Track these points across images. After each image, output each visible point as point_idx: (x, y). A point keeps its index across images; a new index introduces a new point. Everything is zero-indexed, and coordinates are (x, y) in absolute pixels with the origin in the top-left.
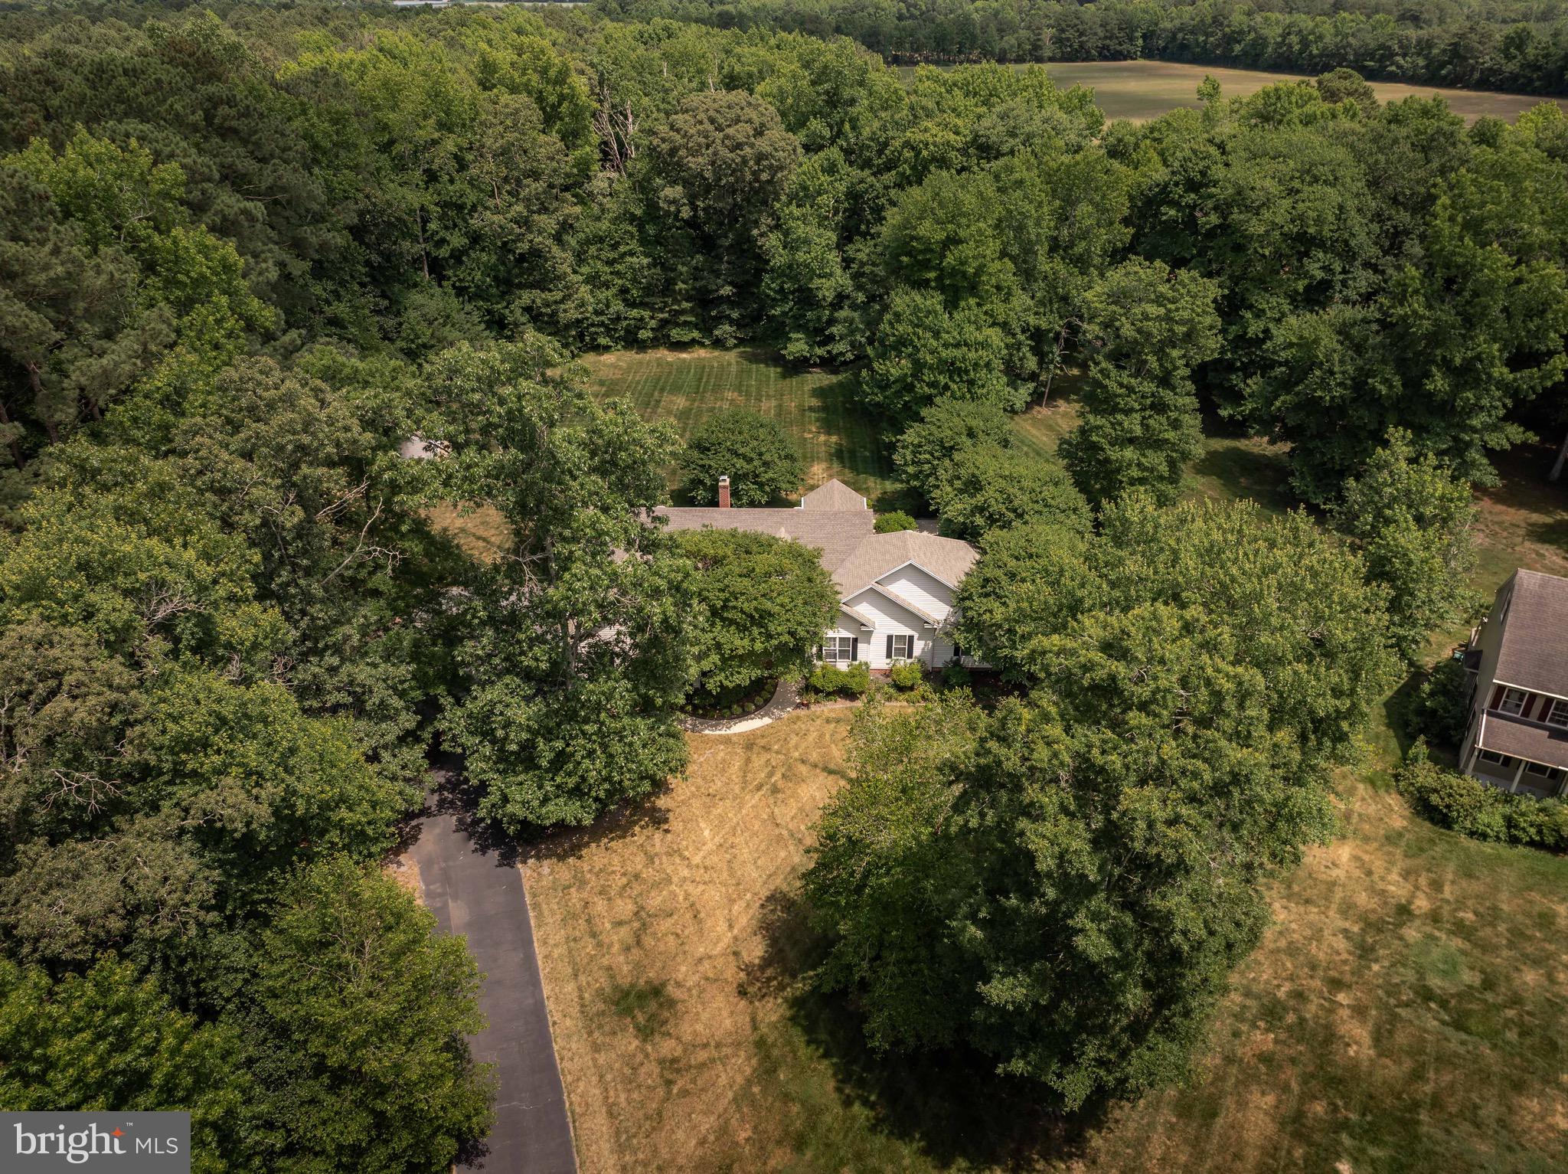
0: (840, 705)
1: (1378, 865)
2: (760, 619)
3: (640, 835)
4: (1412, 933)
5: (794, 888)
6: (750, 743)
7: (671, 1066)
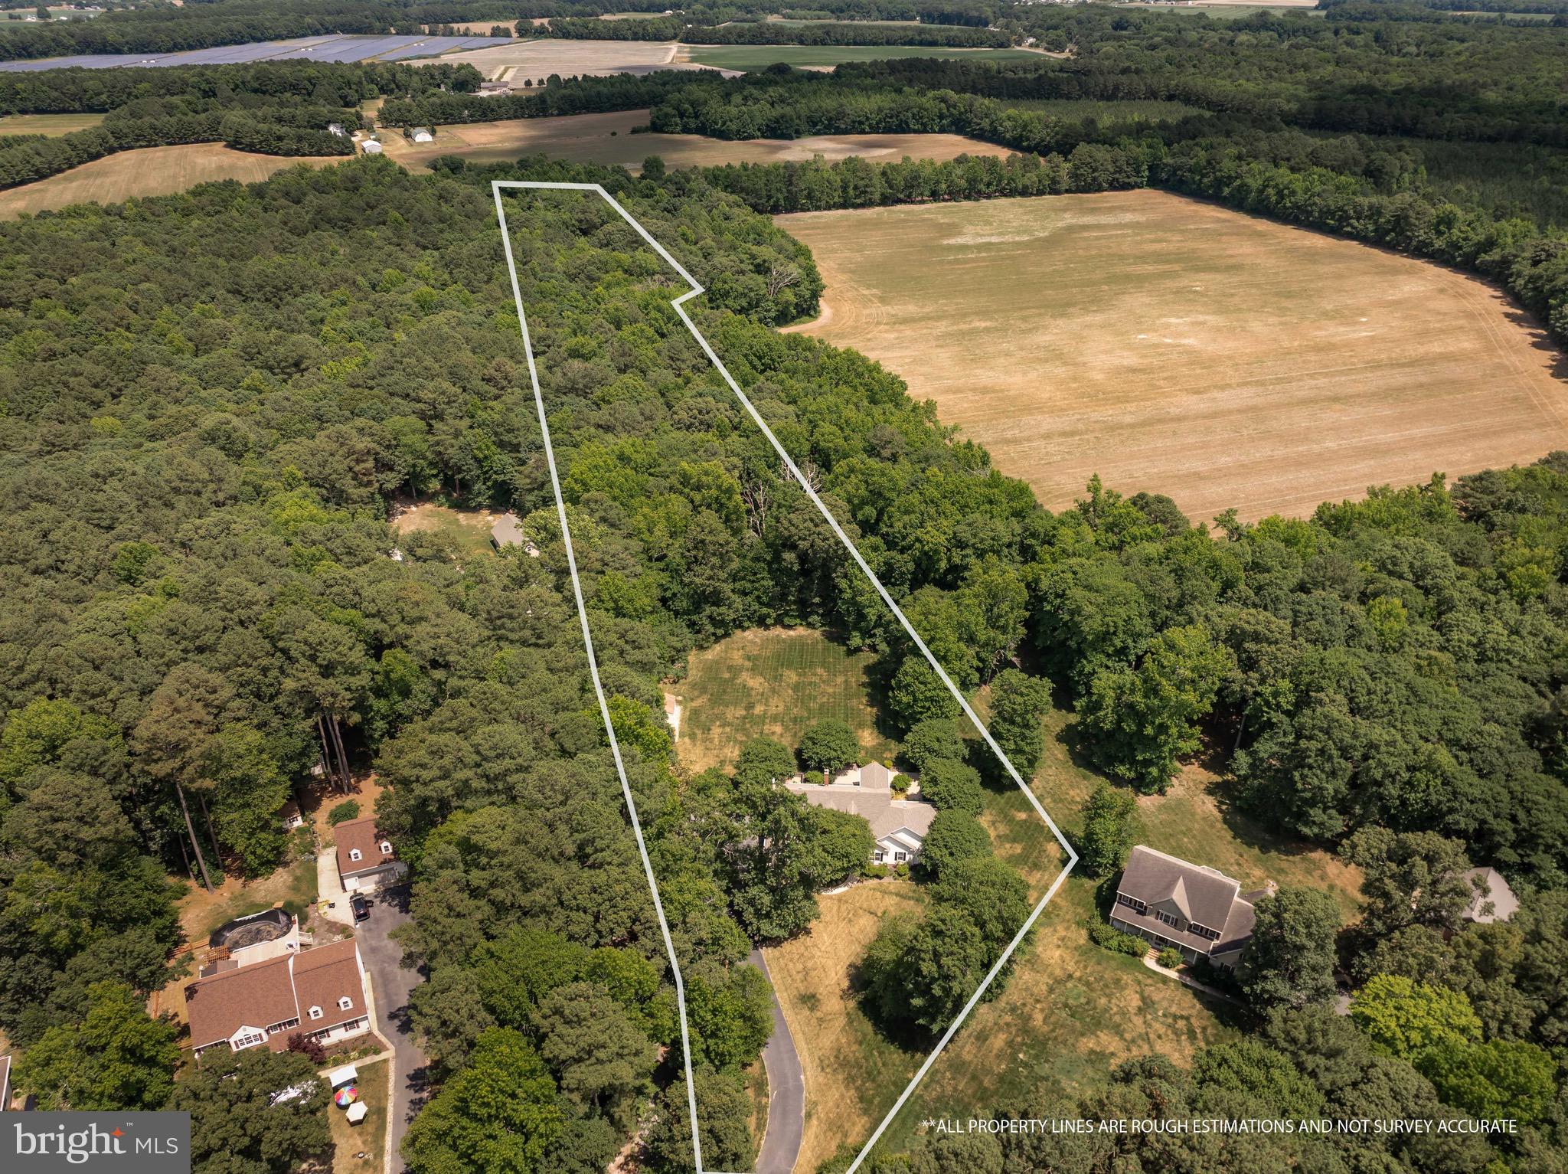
0: (876, 881)
1: (1067, 958)
2: (847, 856)
3: (802, 938)
4: (1070, 985)
5: (859, 962)
6: (840, 899)
7: (820, 1020)
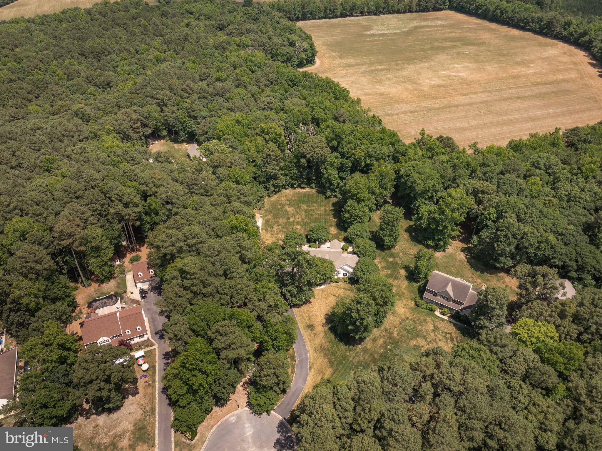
0: (336, 284)
1: (407, 312)
2: (325, 274)
3: (308, 304)
4: (407, 321)
5: (329, 313)
6: (322, 290)
7: (315, 334)
